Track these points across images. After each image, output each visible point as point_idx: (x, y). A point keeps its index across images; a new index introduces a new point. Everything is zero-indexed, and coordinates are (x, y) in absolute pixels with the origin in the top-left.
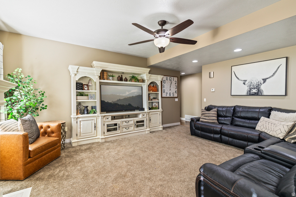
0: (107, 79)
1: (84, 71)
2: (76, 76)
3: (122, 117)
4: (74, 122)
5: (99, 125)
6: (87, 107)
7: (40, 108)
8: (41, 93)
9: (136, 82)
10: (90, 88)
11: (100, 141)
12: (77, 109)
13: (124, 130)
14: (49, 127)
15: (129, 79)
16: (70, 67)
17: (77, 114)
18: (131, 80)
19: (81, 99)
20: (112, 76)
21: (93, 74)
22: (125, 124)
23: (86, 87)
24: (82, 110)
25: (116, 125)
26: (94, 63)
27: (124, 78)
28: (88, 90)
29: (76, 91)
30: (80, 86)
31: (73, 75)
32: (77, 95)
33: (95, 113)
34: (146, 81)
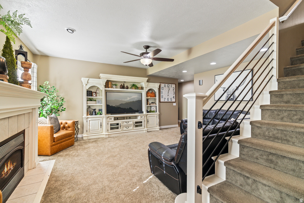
0: (112, 87)
1: (93, 82)
2: (87, 86)
3: (123, 118)
4: (85, 121)
5: (104, 124)
6: (95, 110)
7: (60, 110)
8: (61, 99)
9: (136, 89)
10: (98, 95)
11: (104, 136)
12: (87, 111)
13: (125, 129)
14: (66, 123)
15: (130, 87)
16: (82, 79)
17: (87, 115)
18: (131, 88)
19: (91, 103)
20: (116, 85)
21: (100, 84)
22: (125, 124)
23: (94, 94)
24: (91, 112)
25: (118, 124)
26: (101, 75)
27: (125, 86)
28: (96, 96)
29: (86, 97)
30: (89, 93)
31: (84, 85)
32: (87, 101)
33: (101, 114)
34: (145, 88)
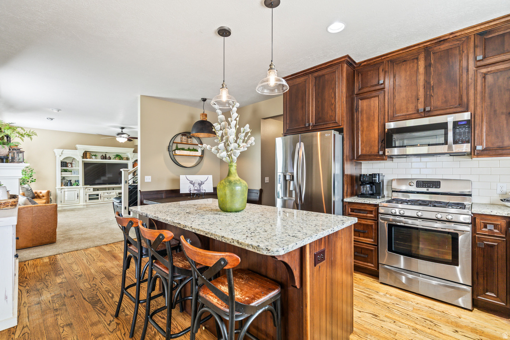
0: (90, 158)
1: (68, 153)
2: (61, 157)
3: (105, 189)
4: (58, 192)
5: (82, 195)
6: (70, 181)
7: (30, 181)
8: (30, 170)
9: (120, 159)
10: (73, 165)
11: (82, 207)
12: (62, 182)
13: (106, 199)
14: (41, 193)
15: (112, 157)
16: (56, 150)
17: (61, 186)
18: (115, 158)
19: (65, 174)
20: (95, 156)
21: (78, 155)
22: (106, 194)
23: (70, 165)
24: (66, 183)
25: (98, 195)
26: (78, 146)
27: (107, 156)
28: (72, 167)
29: (60, 168)
30: (64, 164)
31: (58, 156)
32: (61, 172)
33: (77, 185)
34: (131, 159)
